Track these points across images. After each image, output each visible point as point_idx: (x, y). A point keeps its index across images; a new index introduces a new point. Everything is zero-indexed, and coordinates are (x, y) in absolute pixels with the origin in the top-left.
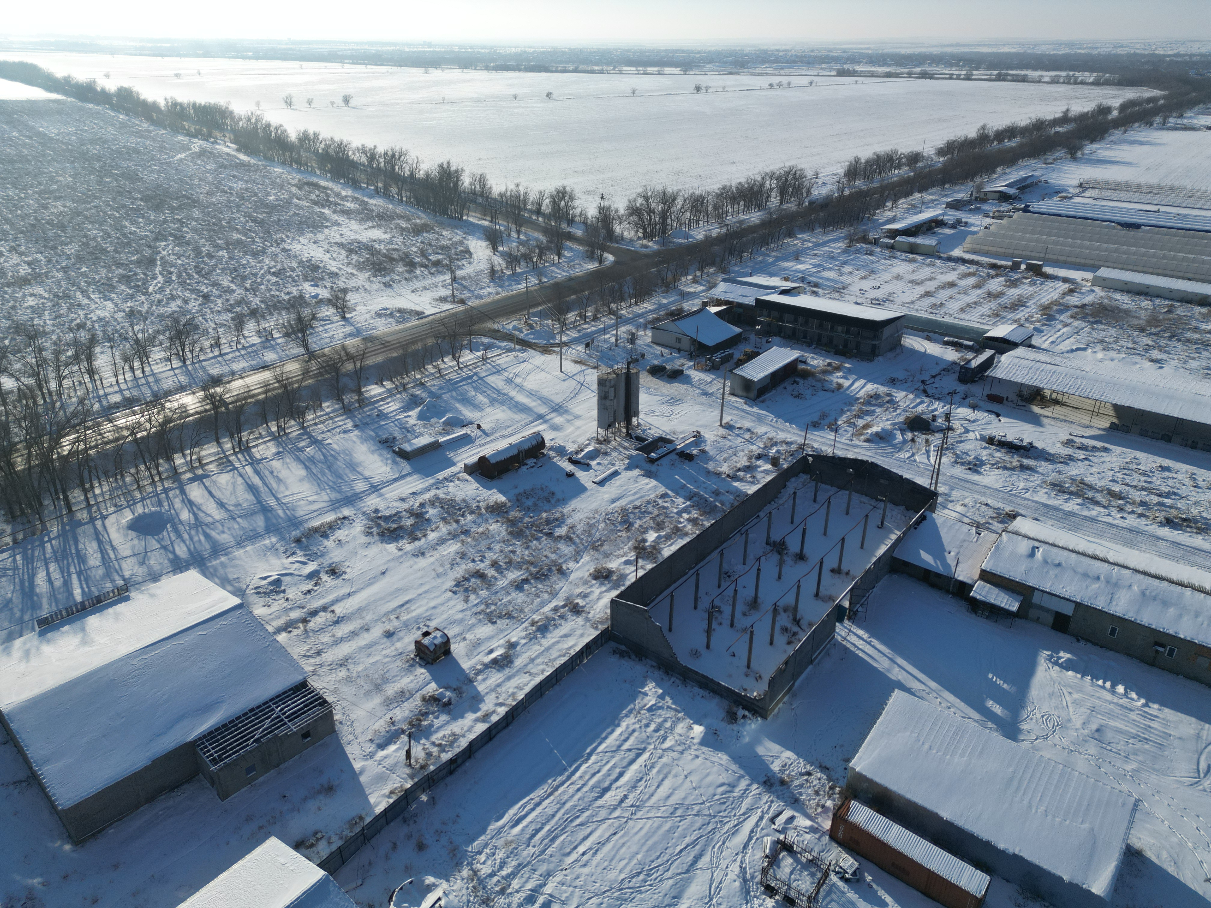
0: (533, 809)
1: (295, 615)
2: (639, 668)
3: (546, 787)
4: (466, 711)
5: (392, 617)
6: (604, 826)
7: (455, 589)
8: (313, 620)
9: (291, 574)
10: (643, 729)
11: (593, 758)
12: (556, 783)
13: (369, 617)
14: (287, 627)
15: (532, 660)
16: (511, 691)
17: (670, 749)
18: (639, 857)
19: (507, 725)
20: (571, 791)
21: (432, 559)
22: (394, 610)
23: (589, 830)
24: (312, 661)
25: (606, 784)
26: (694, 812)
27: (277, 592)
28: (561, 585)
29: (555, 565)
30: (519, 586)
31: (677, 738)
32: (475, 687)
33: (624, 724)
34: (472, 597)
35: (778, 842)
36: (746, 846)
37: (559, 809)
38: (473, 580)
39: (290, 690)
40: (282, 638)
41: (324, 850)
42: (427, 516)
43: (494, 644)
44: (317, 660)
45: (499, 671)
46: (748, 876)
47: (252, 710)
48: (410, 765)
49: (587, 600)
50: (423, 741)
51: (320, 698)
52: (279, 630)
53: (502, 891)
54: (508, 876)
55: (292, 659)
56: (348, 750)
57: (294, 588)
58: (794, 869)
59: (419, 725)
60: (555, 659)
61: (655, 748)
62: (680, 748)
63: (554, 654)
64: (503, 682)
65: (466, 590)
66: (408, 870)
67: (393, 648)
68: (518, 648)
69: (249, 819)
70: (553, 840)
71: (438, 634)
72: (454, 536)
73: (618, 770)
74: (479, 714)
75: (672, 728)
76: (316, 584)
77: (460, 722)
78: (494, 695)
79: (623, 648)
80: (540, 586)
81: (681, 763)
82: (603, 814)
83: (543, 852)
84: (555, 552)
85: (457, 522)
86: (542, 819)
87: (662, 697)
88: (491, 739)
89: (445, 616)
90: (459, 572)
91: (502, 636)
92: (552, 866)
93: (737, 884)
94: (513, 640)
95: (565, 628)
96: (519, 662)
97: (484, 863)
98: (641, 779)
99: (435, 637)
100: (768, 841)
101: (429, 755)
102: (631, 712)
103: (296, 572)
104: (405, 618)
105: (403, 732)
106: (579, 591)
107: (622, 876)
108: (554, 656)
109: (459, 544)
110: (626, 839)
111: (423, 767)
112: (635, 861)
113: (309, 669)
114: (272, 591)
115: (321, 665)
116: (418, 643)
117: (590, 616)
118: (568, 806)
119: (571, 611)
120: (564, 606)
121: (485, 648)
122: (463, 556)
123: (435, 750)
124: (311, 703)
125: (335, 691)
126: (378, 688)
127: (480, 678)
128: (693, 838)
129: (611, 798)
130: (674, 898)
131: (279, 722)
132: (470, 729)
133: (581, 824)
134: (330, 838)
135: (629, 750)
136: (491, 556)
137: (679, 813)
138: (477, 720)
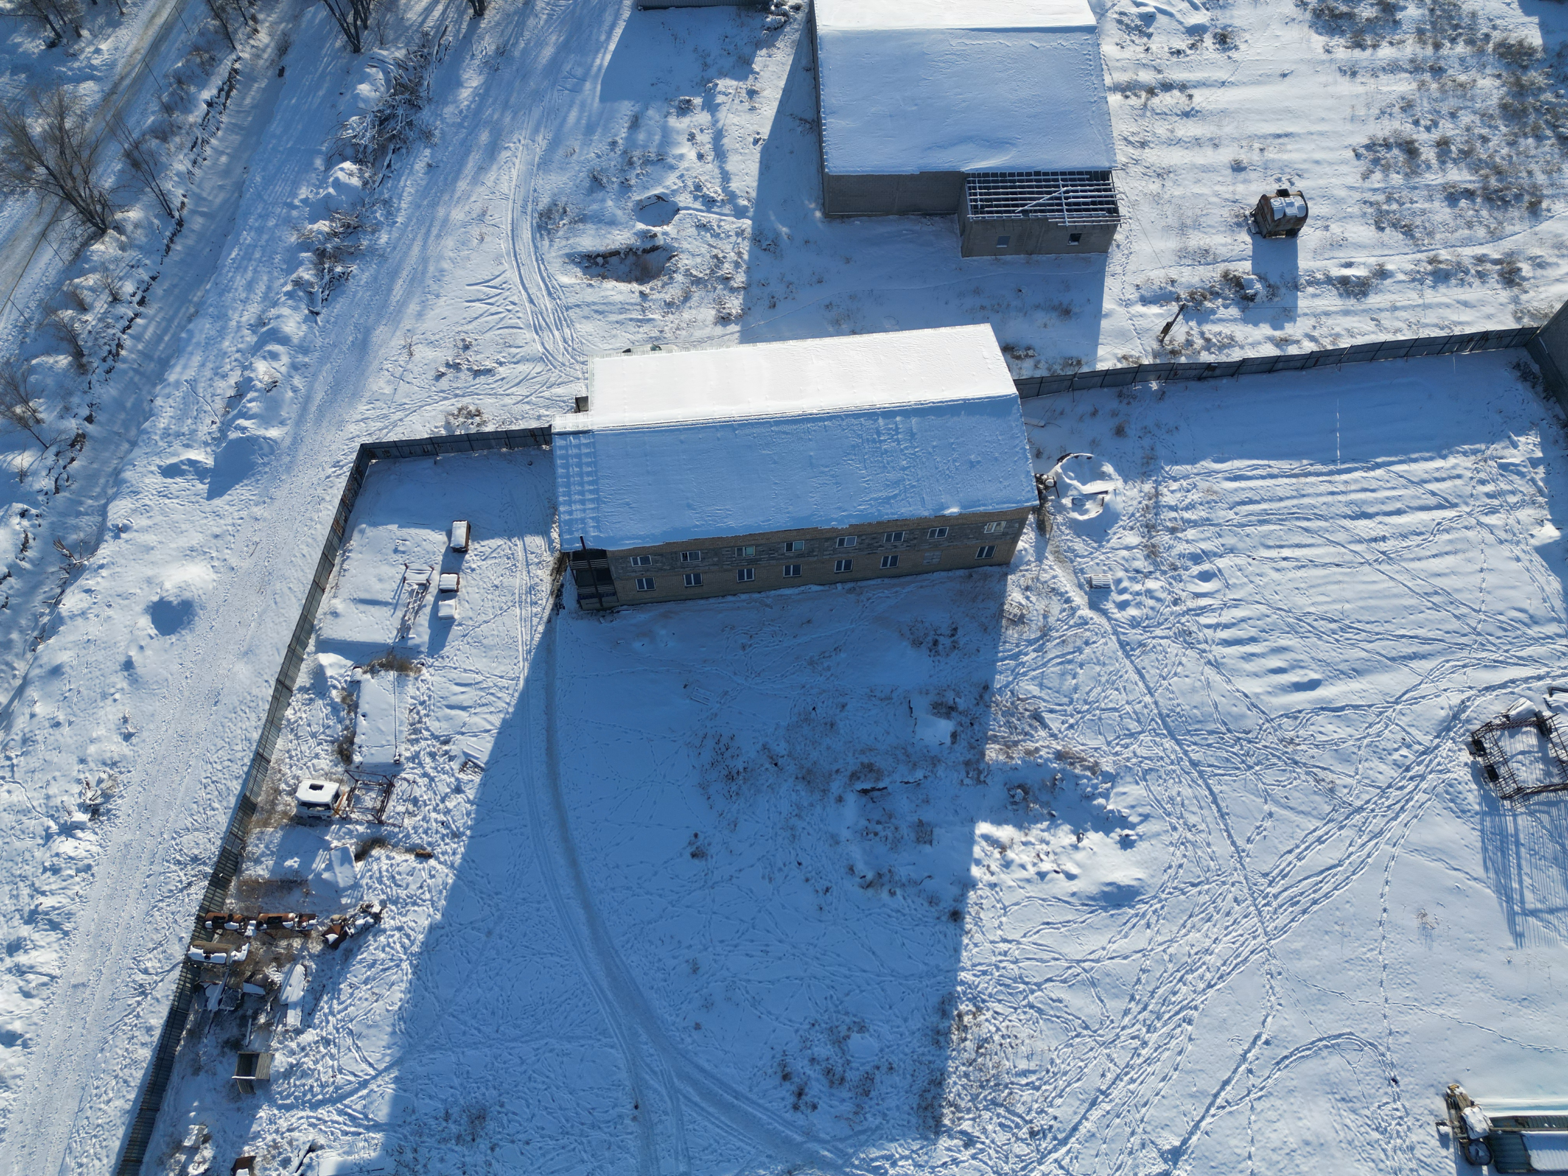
0: (1263, 477)
1: (1146, 77)
2: (1536, 407)
3: (1295, 464)
4: (1265, 321)
5: (1257, 145)
6: (1331, 549)
7: (1362, 151)
8: (1161, 95)
9: (1171, 15)
10: (1474, 482)
11: (1379, 472)
12: (1311, 469)
13: (1229, 129)
14: (1126, 89)
15: (1395, 308)
16: (1337, 329)
17: (1491, 529)
18: (1347, 606)
19: (1302, 368)
20: (1324, 488)
21: (1361, 89)
22: (1265, 137)
23: (1310, 541)
24: (1130, 150)
25: (1371, 510)
26: (1457, 612)
27: (1142, 33)
28: (1517, 228)
29: (1533, 194)
30: (1453, 196)
31: (1511, 521)
32: (1296, 298)
33: (1452, 461)
34: (1378, 176)
35: (1538, 715)
36: (1489, 689)
37: (1294, 497)
38: (1396, 151)
39: (1087, 173)
40: (1114, 99)
41: (1027, 370)
42: (1399, 16)
43: (1359, 257)
44: (1136, 153)
45: (1341, 295)
46: (1463, 716)
47: (1037, 173)
48: (1162, 341)
49: (1539, 272)
50: (1193, 324)
51: (1114, 203)
52: (1117, 88)
53: (1173, 531)
54: (1189, 521)
55: (1110, 136)
56: (1109, 282)
57: (1163, 38)
58: (1529, 752)
59: (1200, 303)
60: (1426, 325)
61: (1469, 514)
62: (1503, 535)
63: (1431, 317)
64: (1336, 313)
65: (1376, 161)
66: (1094, 445)
67: (1231, 188)
68: (1388, 282)
69: (977, 292)
70: (1262, 522)
71: (1298, 202)
72: (1416, 67)
73: (1399, 505)
74: (1278, 334)
75: (1514, 507)
76: (1193, 46)
77: (1249, 329)
78: (1312, 321)
79: (1535, 368)
80: (1484, 213)
81: (1487, 551)
82: (1341, 537)
83: (1242, 525)
84: (1549, 173)
85: (1437, 46)
86: (1267, 495)
87: (1534, 463)
88: (1270, 371)
89: (1322, 182)
90: (1384, 129)
91: (1378, 252)
92: (1240, 545)
93: (1443, 713)
94: (1389, 267)
95: (1475, 292)
96: (1373, 300)
97: (1172, 492)
98: (1422, 533)
99: (1291, 204)
100: (1524, 705)
101: (1189, 343)
102: (1475, 452)
103: (1178, 16)
104: (1271, 156)
105: (1178, 299)
106: (1537, 252)
107: (1312, 609)
108: (1427, 321)
109: (1414, 86)
110: (1346, 579)
111: (1173, 352)
112: (1338, 607)
113: (1121, 158)
114: (1137, 28)
115: (1137, 162)
116: (1265, 199)
117: (1524, 297)
118: (1306, 501)
119: (1501, 274)
120: (1496, 262)
121: (1344, 255)
122: (1408, 106)
123: (1199, 342)
124: (1101, 203)
125: (1134, 204)
126: (1183, 229)
127: (1310, 290)
128: (1430, 635)
129: (1363, 527)
130: (1354, 670)
131: (1056, 205)
132: (1253, 345)
133: (1306, 530)
134: (1039, 362)
135: (1434, 494)
136: (1447, 128)
137: (1436, 599)
138: (1271, 339)
